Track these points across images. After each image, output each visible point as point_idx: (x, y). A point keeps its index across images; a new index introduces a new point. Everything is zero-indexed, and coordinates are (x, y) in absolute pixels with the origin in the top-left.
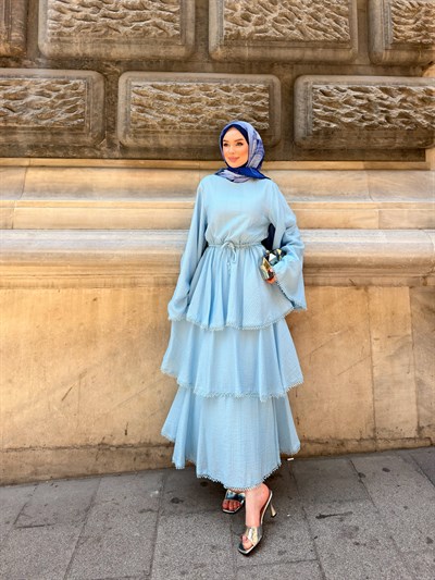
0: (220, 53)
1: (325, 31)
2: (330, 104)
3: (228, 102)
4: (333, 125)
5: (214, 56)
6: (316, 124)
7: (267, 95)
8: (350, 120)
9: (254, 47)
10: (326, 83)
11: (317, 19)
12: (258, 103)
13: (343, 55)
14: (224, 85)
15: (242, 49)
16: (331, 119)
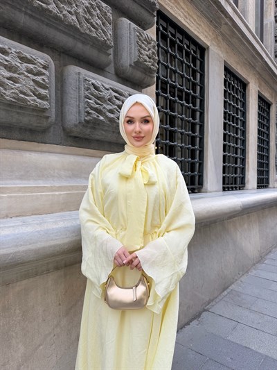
1: (97, 30)
2: (99, 98)
4: (101, 118)
6: (88, 113)
7: (47, 73)
8: (112, 116)
10: (94, 79)
11: (91, 15)
16: (100, 112)
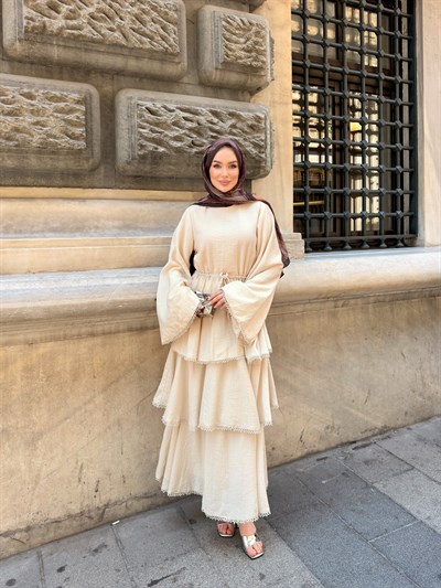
0: (19, 49)
1: (152, 38)
2: (157, 125)
3: (32, 112)
4: (161, 149)
5: (10, 53)
6: (142, 146)
7: (83, 108)
8: (179, 144)
9: (65, 47)
10: (152, 100)
11: (142, 22)
12: (72, 117)
13: (171, 69)
14: (26, 90)
15: (49, 47)
16: (159, 142)
